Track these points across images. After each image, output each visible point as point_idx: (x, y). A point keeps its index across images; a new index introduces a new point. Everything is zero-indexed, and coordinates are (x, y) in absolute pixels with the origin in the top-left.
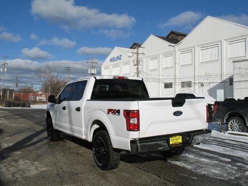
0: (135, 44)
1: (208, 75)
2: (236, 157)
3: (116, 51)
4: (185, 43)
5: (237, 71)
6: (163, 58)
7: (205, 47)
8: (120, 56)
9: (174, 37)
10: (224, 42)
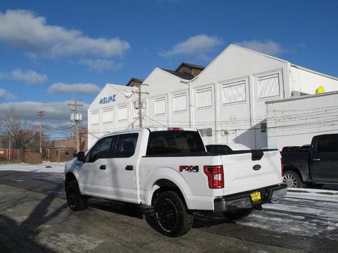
0: (133, 80)
1: (233, 120)
2: (309, 214)
3: (108, 90)
4: (202, 78)
5: (271, 115)
6: (174, 99)
7: (228, 84)
8: (114, 96)
9: (187, 71)
10: (253, 77)
